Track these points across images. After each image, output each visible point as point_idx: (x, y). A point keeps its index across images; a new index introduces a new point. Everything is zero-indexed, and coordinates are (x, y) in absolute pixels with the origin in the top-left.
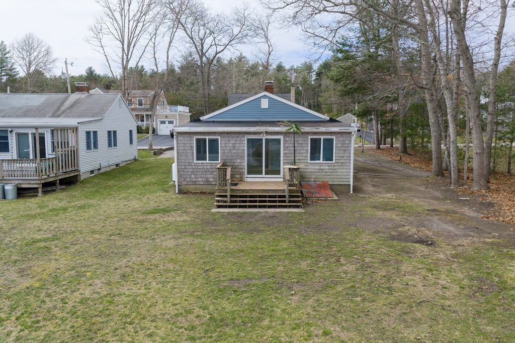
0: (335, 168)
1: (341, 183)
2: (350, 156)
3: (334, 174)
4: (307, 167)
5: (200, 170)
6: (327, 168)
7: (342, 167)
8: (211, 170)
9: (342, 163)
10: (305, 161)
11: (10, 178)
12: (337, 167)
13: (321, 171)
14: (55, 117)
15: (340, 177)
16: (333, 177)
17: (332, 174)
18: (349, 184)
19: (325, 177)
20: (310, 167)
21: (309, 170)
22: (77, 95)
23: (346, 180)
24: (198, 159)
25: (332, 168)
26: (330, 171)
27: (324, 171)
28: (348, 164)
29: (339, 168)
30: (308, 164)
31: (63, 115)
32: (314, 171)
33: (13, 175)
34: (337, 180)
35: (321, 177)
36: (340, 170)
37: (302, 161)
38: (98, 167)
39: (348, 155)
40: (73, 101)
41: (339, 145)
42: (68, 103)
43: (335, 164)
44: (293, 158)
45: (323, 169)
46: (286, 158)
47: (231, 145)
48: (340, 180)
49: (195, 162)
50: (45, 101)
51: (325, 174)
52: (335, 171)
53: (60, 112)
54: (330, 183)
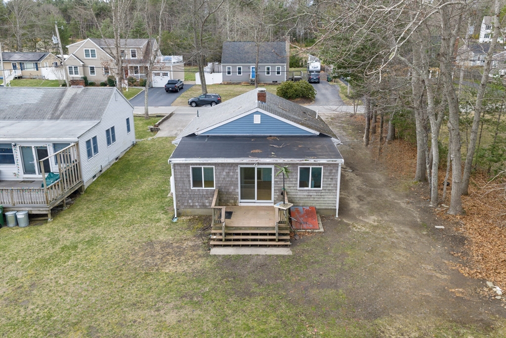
0: (322, 194)
1: (327, 208)
2: (337, 184)
3: (322, 199)
4: (297, 194)
5: (197, 196)
6: (315, 194)
7: (329, 194)
8: (207, 196)
9: (329, 190)
10: (295, 188)
11: (21, 205)
12: (324, 194)
13: (309, 197)
14: (54, 119)
15: (327, 202)
16: (320, 202)
17: (319, 199)
18: (335, 208)
19: (313, 202)
20: (299, 194)
21: (298, 196)
22: (73, 89)
23: (333, 205)
24: (194, 186)
25: (320, 194)
26: (318, 197)
27: (312, 197)
28: (334, 191)
29: (326, 194)
30: (298, 191)
31: (62, 116)
32: (303, 197)
33: (23, 203)
34: (324, 205)
35: (309, 202)
36: (327, 196)
37: (292, 188)
38: (99, 169)
39: (334, 182)
40: (70, 97)
41: (327, 174)
42: (65, 100)
43: (323, 191)
44: (283, 185)
45: (311, 196)
46: (277, 186)
47: (224, 173)
48: (326, 205)
49: (192, 189)
50: (42, 97)
51: (313, 199)
52: (323, 197)
53: (58, 113)
54: (317, 207)
